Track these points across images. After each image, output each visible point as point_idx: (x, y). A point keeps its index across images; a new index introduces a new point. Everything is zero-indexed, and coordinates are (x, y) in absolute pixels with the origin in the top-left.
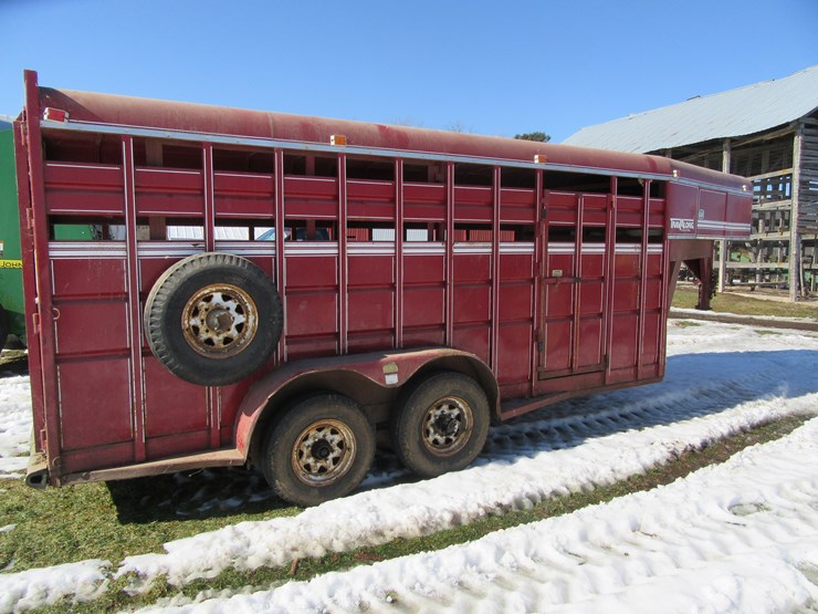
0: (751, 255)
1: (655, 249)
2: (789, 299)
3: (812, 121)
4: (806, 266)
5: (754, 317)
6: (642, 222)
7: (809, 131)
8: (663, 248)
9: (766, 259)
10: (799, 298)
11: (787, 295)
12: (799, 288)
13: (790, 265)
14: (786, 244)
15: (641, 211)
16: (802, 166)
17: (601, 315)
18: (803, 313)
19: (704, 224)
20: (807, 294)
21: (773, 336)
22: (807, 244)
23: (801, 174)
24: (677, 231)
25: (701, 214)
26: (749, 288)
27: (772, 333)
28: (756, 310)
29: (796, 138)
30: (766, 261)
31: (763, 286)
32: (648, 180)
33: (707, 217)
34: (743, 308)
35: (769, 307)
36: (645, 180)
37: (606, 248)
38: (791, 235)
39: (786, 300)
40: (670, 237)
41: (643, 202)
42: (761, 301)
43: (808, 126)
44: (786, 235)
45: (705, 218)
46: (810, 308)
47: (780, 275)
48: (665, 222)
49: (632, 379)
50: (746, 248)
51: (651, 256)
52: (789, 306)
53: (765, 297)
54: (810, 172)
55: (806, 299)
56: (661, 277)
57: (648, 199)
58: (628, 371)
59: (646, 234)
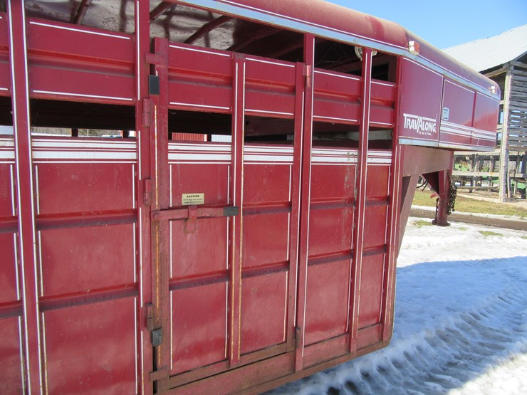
0: (469, 166)
1: (380, 158)
2: (499, 200)
3: (519, 64)
4: (512, 175)
5: (474, 214)
6: (360, 116)
7: (517, 72)
8: (393, 158)
9: (480, 169)
10: (506, 200)
11: (497, 197)
12: (507, 192)
13: (500, 174)
14: (497, 158)
15: (358, 99)
16: (512, 99)
17: (287, 265)
18: (510, 212)
19: (449, 127)
20: (512, 196)
21: (496, 238)
22: (512, 158)
23: (510, 105)
24: (413, 133)
25: (446, 113)
26: (469, 191)
27: (493, 234)
28: (475, 208)
29: (507, 77)
30: (480, 171)
31: (478, 190)
32: (370, 50)
33: (452, 119)
34: (465, 207)
35: (484, 207)
36: (364, 49)
37: (296, 154)
38: (501, 151)
39: (496, 201)
40: (402, 141)
41: (361, 84)
42: (478, 201)
43: (516, 68)
44: (496, 152)
45: (451, 120)
46: (515, 208)
47: (490, 181)
48: (395, 118)
49: (343, 352)
50: (465, 160)
51: (374, 169)
52: (499, 206)
53: (480, 198)
54: (517, 103)
55: (511, 200)
56: (388, 199)
57: (370, 82)
58: (335, 343)
59: (366, 136)
